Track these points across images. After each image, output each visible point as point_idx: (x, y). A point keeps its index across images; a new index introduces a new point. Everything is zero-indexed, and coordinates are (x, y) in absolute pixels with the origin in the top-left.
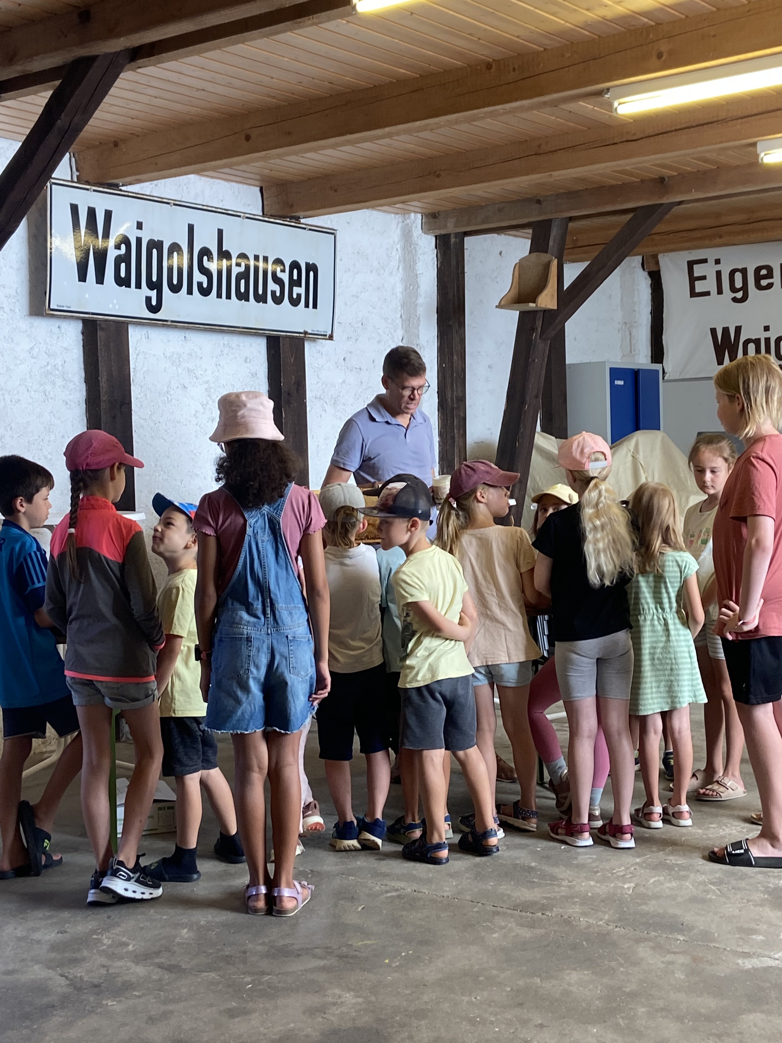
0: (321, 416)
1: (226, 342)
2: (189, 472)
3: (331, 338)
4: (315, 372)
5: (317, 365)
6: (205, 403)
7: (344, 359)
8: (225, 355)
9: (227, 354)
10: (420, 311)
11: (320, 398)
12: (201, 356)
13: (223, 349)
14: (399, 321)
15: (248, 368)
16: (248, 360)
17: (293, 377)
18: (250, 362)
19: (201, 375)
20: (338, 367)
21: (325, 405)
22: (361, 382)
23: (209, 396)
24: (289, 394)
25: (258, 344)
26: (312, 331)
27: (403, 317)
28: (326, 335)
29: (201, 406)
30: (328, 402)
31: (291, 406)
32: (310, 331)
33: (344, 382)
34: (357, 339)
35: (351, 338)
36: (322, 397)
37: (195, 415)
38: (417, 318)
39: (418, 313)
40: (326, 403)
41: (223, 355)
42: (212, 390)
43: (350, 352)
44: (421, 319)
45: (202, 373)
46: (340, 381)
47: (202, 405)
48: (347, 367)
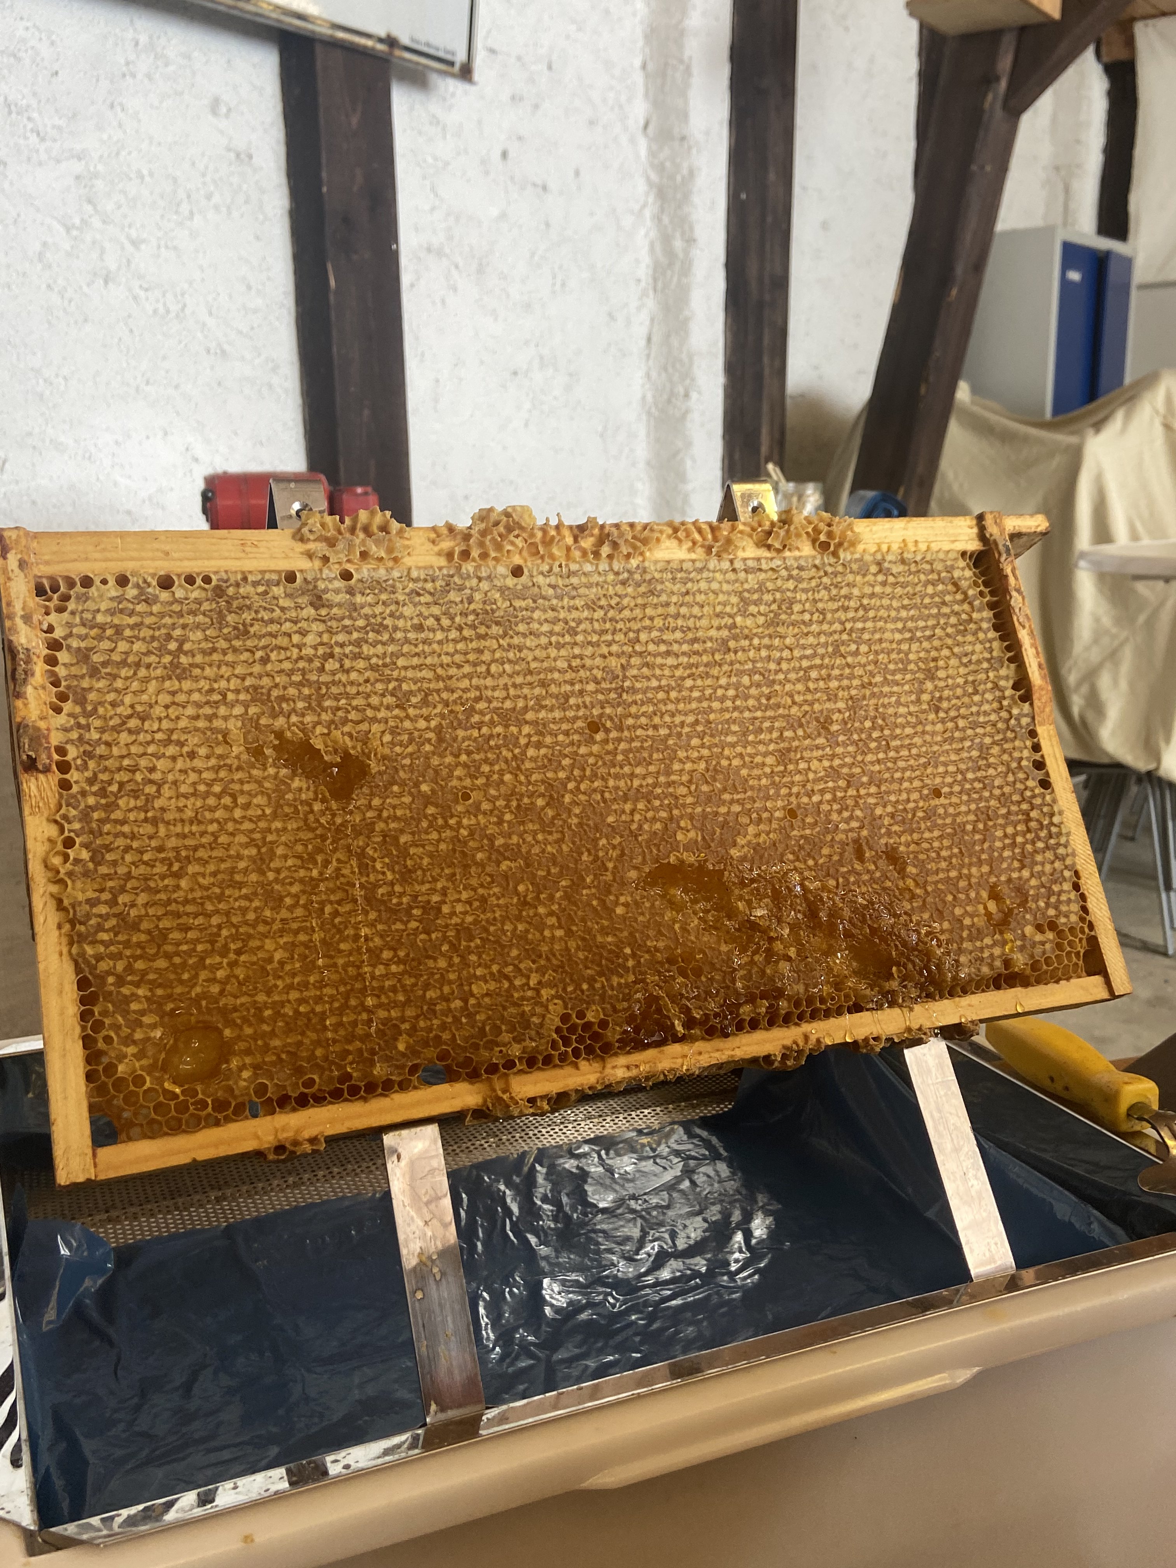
0: (443, 302)
1: (143, 39)
2: (30, 434)
3: (466, 73)
4: (424, 178)
5: (430, 160)
6: (77, 221)
7: (504, 155)
8: (140, 76)
9: (149, 77)
10: (693, 48)
11: (440, 253)
12: (56, 67)
13: (132, 57)
14: (638, 78)
15: (222, 132)
16: (223, 110)
17: (359, 172)
18: (227, 116)
19: (59, 128)
20: (487, 173)
21: (454, 272)
22: (547, 225)
23: (90, 201)
24: (346, 220)
25: (254, 66)
26: (413, 40)
27: (650, 66)
28: (452, 64)
29: (62, 230)
30: (461, 264)
31: (355, 257)
32: (405, 40)
33: (503, 216)
34: (536, 107)
35: (521, 99)
36: (447, 250)
37: (41, 256)
38: (682, 67)
39: (687, 53)
40: (457, 267)
41: (133, 76)
42: (99, 184)
43: (520, 138)
44: (695, 71)
45: (61, 122)
46: (494, 212)
47: (68, 230)
48: (512, 178)
